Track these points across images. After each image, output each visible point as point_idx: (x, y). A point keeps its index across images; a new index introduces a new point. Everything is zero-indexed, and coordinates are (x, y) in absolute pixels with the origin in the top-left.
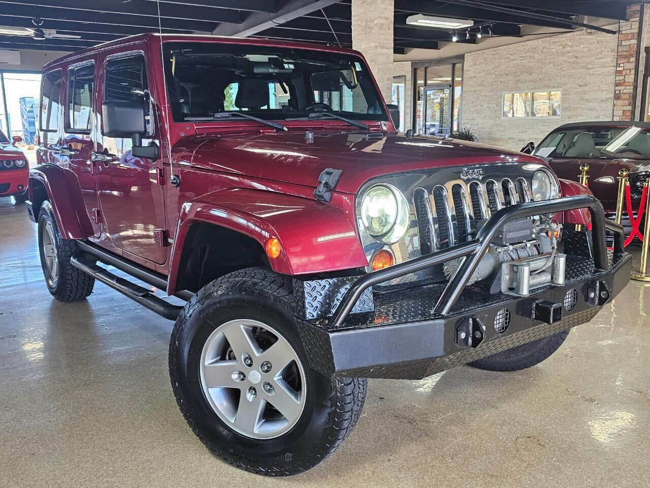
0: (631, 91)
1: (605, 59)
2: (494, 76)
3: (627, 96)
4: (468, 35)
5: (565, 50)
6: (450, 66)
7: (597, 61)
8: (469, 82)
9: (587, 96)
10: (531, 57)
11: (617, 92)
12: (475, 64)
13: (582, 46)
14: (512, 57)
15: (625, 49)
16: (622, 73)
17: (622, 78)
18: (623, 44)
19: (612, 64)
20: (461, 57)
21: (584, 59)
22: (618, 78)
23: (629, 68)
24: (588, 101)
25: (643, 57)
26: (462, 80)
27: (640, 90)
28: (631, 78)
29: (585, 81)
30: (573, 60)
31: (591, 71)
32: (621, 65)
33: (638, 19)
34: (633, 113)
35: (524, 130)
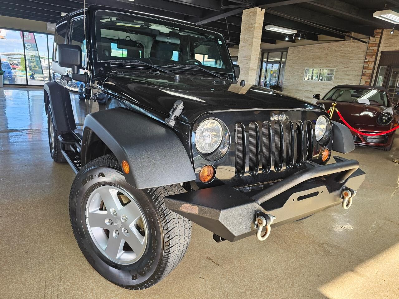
0: (371, 72)
1: (360, 56)
2: (302, 60)
3: (368, 75)
4: (294, 38)
5: (340, 49)
6: (281, 53)
7: (355, 56)
8: (289, 62)
9: (348, 73)
10: (322, 51)
11: (364, 72)
12: (293, 53)
13: (349, 48)
14: (312, 51)
15: (371, 51)
16: (367, 63)
17: (367, 65)
18: (370, 49)
19: (363, 58)
20: (287, 49)
21: (348, 54)
22: (365, 65)
23: (371, 61)
24: (348, 75)
25: (379, 56)
26: (286, 60)
27: (375, 72)
28: (372, 66)
29: (347, 65)
30: (343, 54)
31: (352, 61)
32: (368, 59)
33: (379, 37)
34: (370, 83)
35: (314, 87)
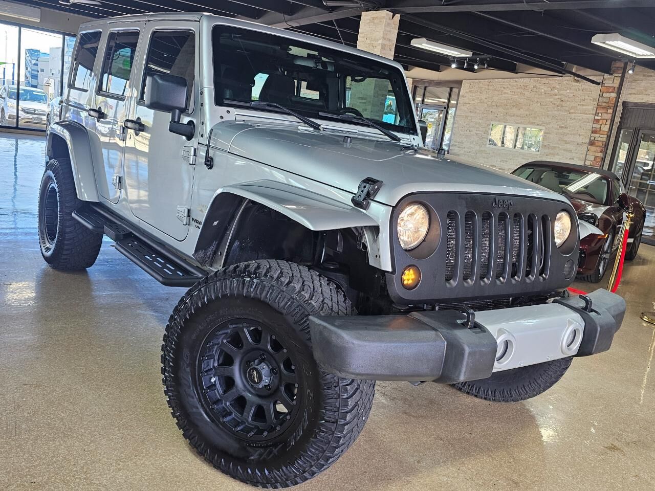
0: (605, 140)
1: (587, 107)
2: (486, 106)
3: (600, 144)
4: (466, 64)
5: (552, 92)
6: (448, 89)
7: (579, 107)
8: (462, 108)
9: (566, 138)
10: (521, 93)
11: (593, 138)
12: (470, 91)
13: (568, 91)
14: (505, 91)
15: (605, 100)
16: (599, 122)
17: (598, 126)
18: (604, 95)
19: (592, 112)
20: (459, 83)
21: (568, 103)
22: (595, 126)
23: (606, 118)
24: (566, 142)
25: (619, 111)
26: (457, 104)
27: (612, 139)
28: (606, 128)
29: (565, 124)
30: (558, 102)
31: (573, 116)
32: (600, 115)
33: (620, 75)
34: (603, 159)
35: (506, 160)
